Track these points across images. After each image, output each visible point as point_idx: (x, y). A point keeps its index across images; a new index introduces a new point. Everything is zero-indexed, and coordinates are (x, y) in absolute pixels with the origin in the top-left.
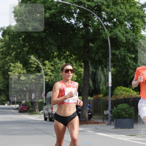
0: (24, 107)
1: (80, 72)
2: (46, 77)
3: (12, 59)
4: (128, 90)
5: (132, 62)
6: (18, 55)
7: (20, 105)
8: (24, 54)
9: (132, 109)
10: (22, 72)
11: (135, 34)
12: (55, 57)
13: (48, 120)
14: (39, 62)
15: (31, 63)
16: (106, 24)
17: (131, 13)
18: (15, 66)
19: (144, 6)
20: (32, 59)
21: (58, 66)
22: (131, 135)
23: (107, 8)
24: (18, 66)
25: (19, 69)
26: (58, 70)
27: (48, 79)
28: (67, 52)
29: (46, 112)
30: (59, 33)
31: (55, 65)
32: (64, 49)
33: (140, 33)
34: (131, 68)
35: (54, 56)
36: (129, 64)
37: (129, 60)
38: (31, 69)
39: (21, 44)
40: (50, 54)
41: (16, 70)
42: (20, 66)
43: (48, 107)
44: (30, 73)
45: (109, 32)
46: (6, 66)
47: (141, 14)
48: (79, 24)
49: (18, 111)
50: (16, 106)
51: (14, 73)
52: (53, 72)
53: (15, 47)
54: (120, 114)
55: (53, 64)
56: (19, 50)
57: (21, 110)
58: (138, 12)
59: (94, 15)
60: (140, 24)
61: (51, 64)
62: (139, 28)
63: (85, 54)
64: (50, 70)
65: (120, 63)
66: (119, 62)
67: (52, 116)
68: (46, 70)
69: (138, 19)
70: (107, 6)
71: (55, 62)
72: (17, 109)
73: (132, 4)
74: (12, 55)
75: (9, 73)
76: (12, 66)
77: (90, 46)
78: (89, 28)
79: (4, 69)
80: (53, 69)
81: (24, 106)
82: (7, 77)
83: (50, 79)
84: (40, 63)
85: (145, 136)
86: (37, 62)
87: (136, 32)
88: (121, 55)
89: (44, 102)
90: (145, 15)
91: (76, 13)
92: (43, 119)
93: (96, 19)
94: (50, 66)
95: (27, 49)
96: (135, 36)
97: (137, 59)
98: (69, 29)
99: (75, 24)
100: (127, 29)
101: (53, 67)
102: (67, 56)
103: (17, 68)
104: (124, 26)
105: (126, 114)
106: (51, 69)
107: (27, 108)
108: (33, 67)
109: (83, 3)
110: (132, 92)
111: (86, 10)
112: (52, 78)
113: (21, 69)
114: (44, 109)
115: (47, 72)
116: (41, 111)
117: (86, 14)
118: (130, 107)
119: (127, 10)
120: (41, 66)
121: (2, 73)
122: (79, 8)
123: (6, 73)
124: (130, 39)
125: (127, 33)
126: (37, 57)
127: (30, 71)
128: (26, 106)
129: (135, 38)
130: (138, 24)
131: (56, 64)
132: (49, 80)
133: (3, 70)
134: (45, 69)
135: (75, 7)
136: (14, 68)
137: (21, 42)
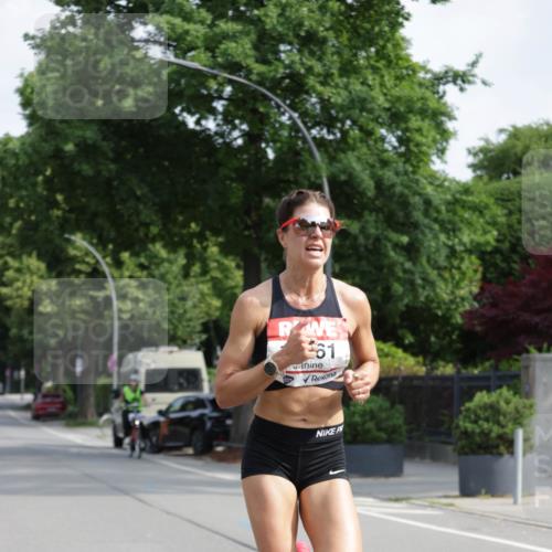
0: (49, 403)
1: (233, 288)
3: (11, 246)
4: (386, 350)
5: (401, 259)
6: (31, 233)
7: (35, 395)
8: (52, 228)
9: (397, 415)
11: (410, 169)
12: (154, 240)
14: (99, 256)
15: (74, 259)
16: (318, 136)
17: (399, 99)
18: (21, 266)
19: (442, 78)
20: (78, 244)
21: (162, 270)
22: (393, 497)
23: (323, 84)
24: (32, 267)
25: (35, 278)
28: (193, 225)
30: (166, 163)
31: (153, 267)
32: (181, 213)
33: (427, 164)
34: (398, 279)
35: (150, 236)
36: (391, 266)
37: (392, 254)
39: (40, 196)
40: (137, 230)
41: (24, 282)
42: (39, 269)
45: (326, 160)
47: (432, 104)
48: (230, 133)
49: (28, 415)
50: (22, 399)
51: (18, 289)
53: (22, 205)
54: (359, 428)
55: (146, 263)
56: (33, 218)
57: (40, 412)
58: (422, 99)
59: (278, 107)
60: (426, 137)
61: (137, 263)
62: (424, 148)
63: (247, 233)
65: (364, 263)
66: (360, 259)
69: (423, 120)
70: (321, 79)
71: (153, 257)
72: (27, 407)
73: (405, 72)
74: (14, 231)
76: (12, 267)
77: (264, 205)
78: (263, 145)
81: (48, 400)
84: (104, 257)
85: (438, 503)
86: (94, 257)
87: (414, 163)
88: (367, 237)
90: (443, 109)
91: (220, 98)
92: (109, 442)
93: (284, 119)
94: (137, 269)
95: (60, 212)
96: (411, 176)
97: (418, 251)
98: (197, 149)
99: (216, 133)
100: (386, 151)
101: (145, 273)
102: (193, 235)
103: (28, 276)
104: (376, 141)
105: (380, 429)
107: (58, 406)
108: (80, 272)
109: (243, 67)
110: (400, 359)
111: (256, 90)
113: (41, 276)
114: (113, 409)
116: (105, 417)
117: (252, 102)
118: (393, 404)
119: (385, 91)
120: (106, 269)
122: (230, 82)
124: (393, 186)
125: (385, 163)
126: (95, 241)
128: (57, 400)
129: (412, 181)
130: (422, 135)
131: (154, 264)
134: (121, 277)
135: (219, 78)
136: (17, 275)
137: (40, 189)
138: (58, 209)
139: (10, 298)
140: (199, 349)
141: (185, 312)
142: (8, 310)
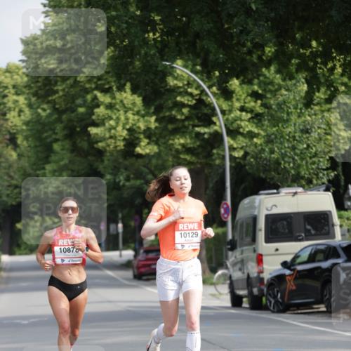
0: (151, 259)
2: (232, 142)
3: (99, 78)
7: (136, 251)
10: (142, 126)
12: (268, 65)
13: (246, 304)
14: (205, 87)
15: (174, 91)
18: (114, 101)
20: (178, 71)
21: (281, 99)
24: (125, 102)
25: (130, 115)
26: (279, 114)
27: (242, 148)
28: (314, 44)
29: (237, 275)
31: (269, 95)
32: (300, 29)
38: (174, 112)
39: (133, 17)
41: (118, 119)
42: (134, 104)
43: (244, 255)
44: (170, 127)
46: (80, 106)
49: (129, 274)
50: (121, 256)
51: (111, 128)
52: (260, 121)
53: (113, 29)
55: (260, 92)
57: (143, 270)
61: (250, 92)
64: (249, 115)
67: (261, 291)
68: (232, 115)
71: (267, 83)
72: (127, 265)
75: (93, 130)
76: (102, 103)
79: (73, 115)
80: (259, 110)
82: (85, 145)
83: (248, 150)
84: (210, 87)
86: (199, 87)
89: (230, 237)
92: (226, 301)
94: (249, 98)
95: (158, 35)
101: (259, 102)
102: (314, 55)
103: (122, 112)
106: (251, 111)
108: (183, 105)
112: (256, 145)
113: (138, 113)
114: (229, 263)
115: (239, 122)
116: (220, 272)
120: (213, 100)
121: (65, 132)
123: (78, 129)
126: (198, 68)
127: (172, 120)
131: (271, 91)
132: (246, 154)
133: (70, 120)
134: (230, 111)
136: (109, 112)
137: (132, 9)
138: (155, 31)
139: (103, 139)
140: (327, 190)
141: (308, 146)
142: (100, 153)
